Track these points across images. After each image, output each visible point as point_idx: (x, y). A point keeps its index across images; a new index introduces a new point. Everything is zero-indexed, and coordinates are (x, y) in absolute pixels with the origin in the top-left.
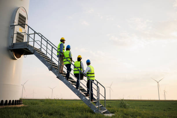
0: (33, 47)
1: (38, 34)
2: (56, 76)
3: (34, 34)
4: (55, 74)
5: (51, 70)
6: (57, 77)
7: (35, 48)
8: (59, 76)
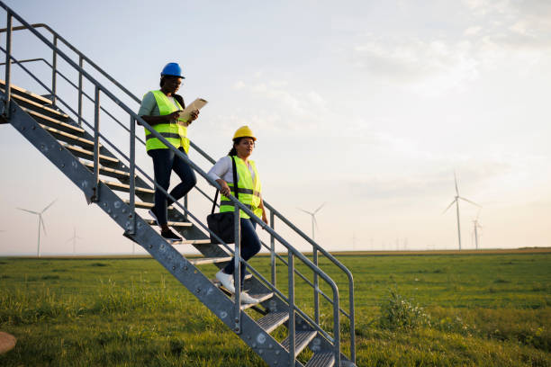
0: (5, 86)
1: (32, 28)
2: (123, 231)
3: (8, 30)
4: (115, 219)
5: (98, 202)
6: (126, 235)
7: (14, 91)
8: (135, 229)
